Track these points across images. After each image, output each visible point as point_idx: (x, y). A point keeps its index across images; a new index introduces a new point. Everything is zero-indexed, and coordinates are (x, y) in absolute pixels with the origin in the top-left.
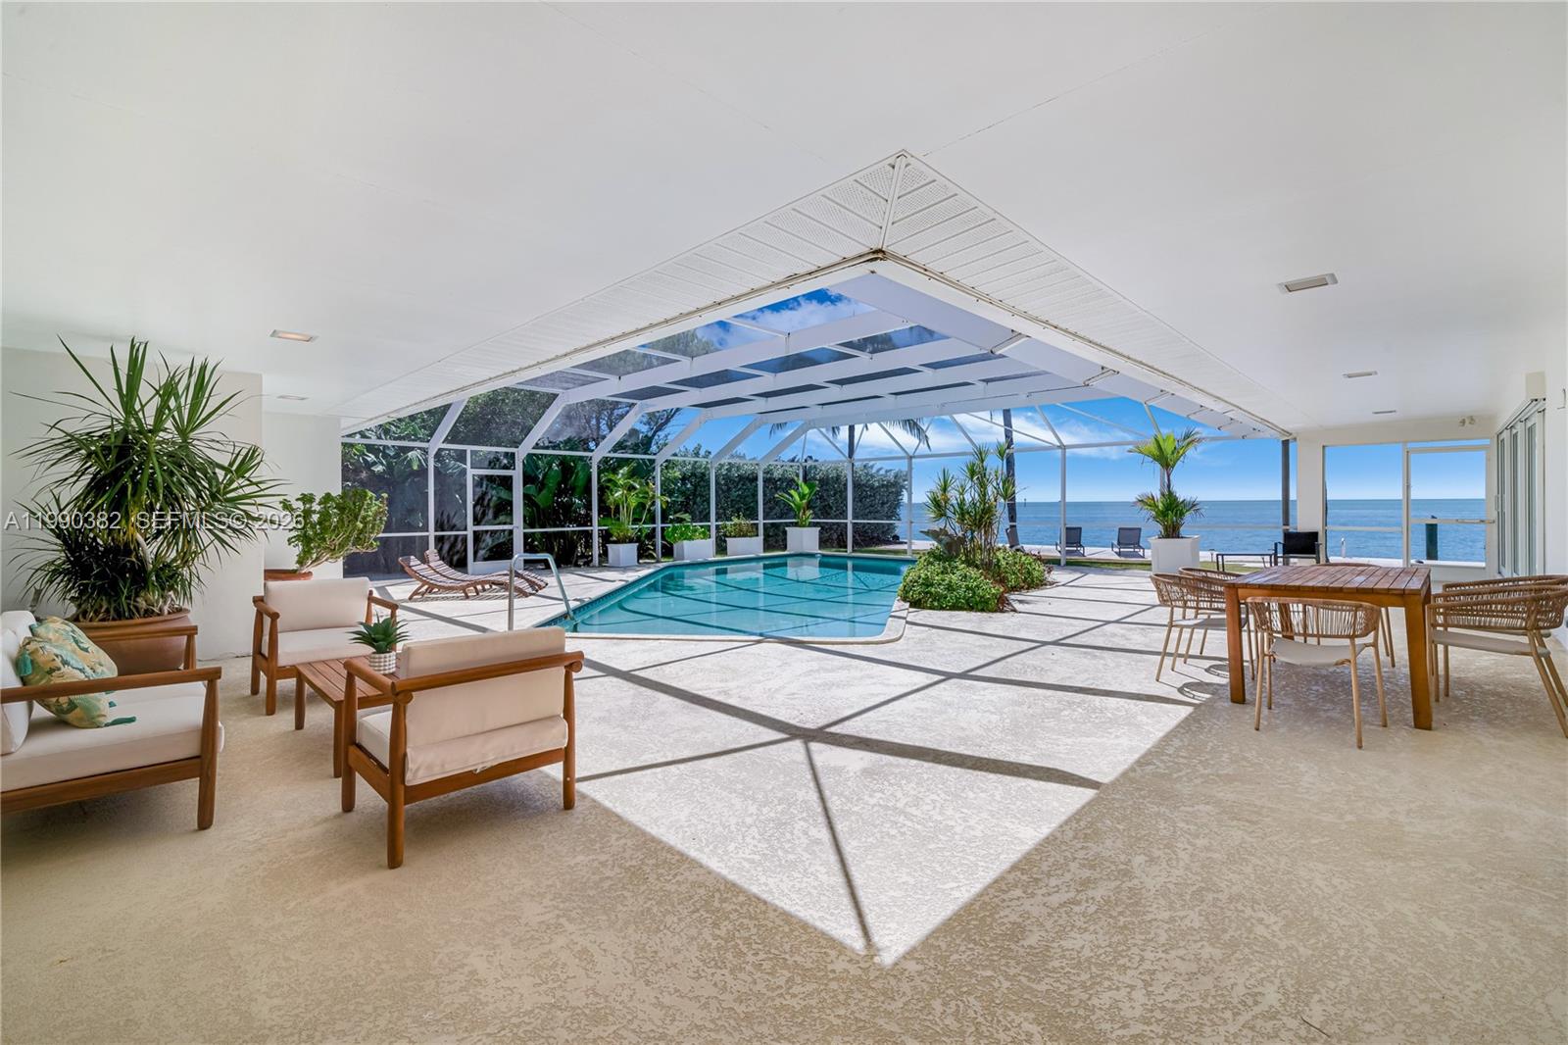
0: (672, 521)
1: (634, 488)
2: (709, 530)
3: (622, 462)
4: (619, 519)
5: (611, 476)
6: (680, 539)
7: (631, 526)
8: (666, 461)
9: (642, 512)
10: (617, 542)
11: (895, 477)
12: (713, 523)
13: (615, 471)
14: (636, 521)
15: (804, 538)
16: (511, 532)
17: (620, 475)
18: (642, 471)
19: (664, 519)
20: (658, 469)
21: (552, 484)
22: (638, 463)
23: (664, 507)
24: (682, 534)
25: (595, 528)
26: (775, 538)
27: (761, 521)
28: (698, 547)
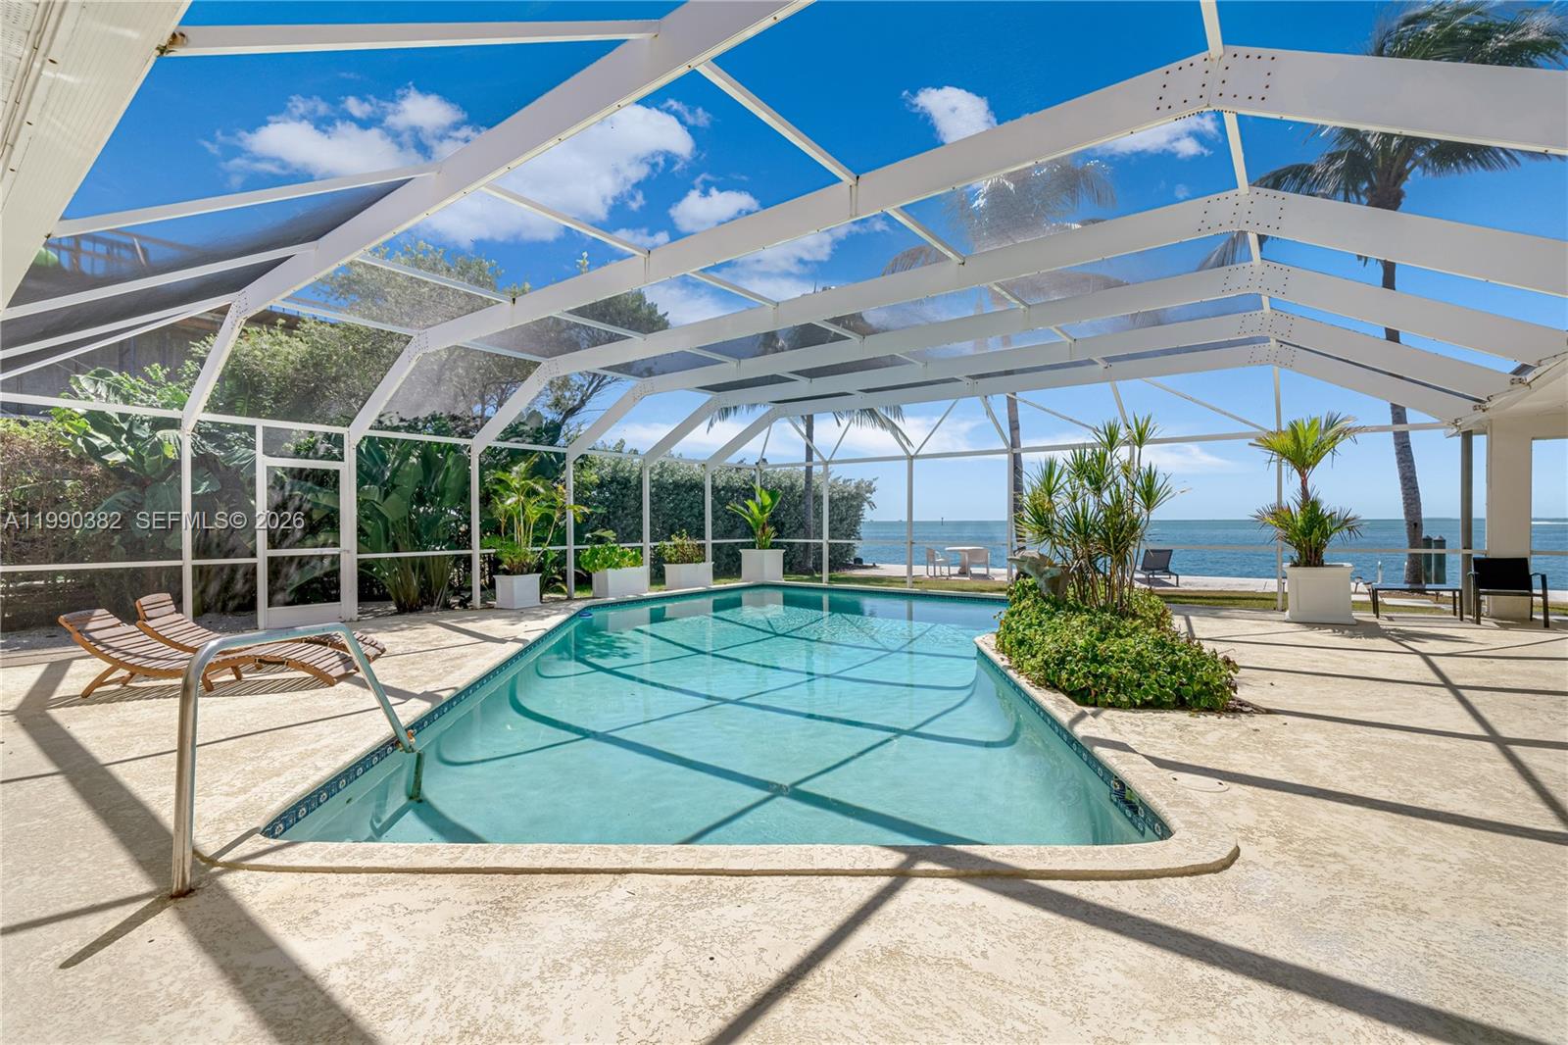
0: (588, 541)
1: (535, 493)
2: (641, 553)
3: (515, 456)
4: (512, 539)
5: (500, 475)
6: (601, 566)
7: (530, 549)
8: (582, 456)
9: (547, 528)
10: (506, 572)
11: (857, 487)
12: (647, 544)
13: (506, 468)
14: (538, 541)
15: (764, 563)
16: (336, 559)
17: (514, 474)
18: (547, 469)
19: (578, 539)
20: (571, 468)
21: (408, 486)
22: (542, 458)
23: (579, 520)
24: (605, 561)
25: (476, 552)
26: (728, 564)
27: (709, 541)
28: (627, 579)
